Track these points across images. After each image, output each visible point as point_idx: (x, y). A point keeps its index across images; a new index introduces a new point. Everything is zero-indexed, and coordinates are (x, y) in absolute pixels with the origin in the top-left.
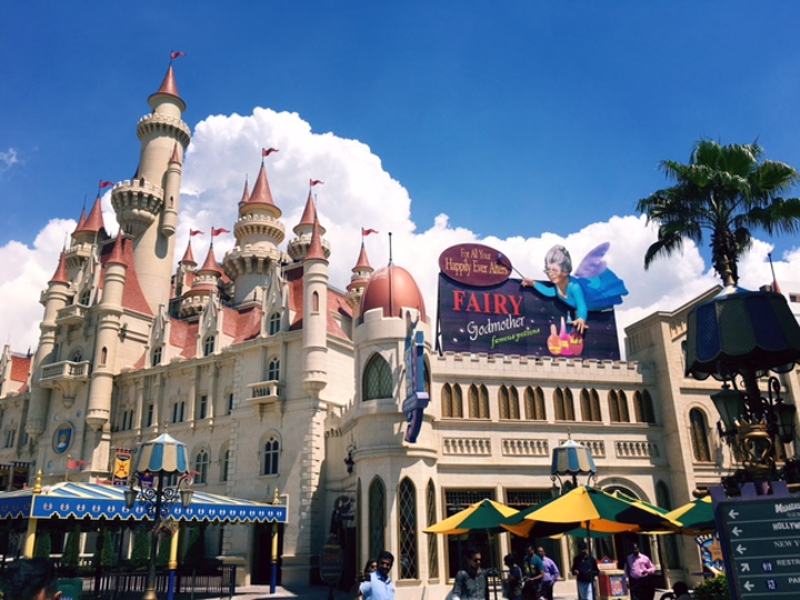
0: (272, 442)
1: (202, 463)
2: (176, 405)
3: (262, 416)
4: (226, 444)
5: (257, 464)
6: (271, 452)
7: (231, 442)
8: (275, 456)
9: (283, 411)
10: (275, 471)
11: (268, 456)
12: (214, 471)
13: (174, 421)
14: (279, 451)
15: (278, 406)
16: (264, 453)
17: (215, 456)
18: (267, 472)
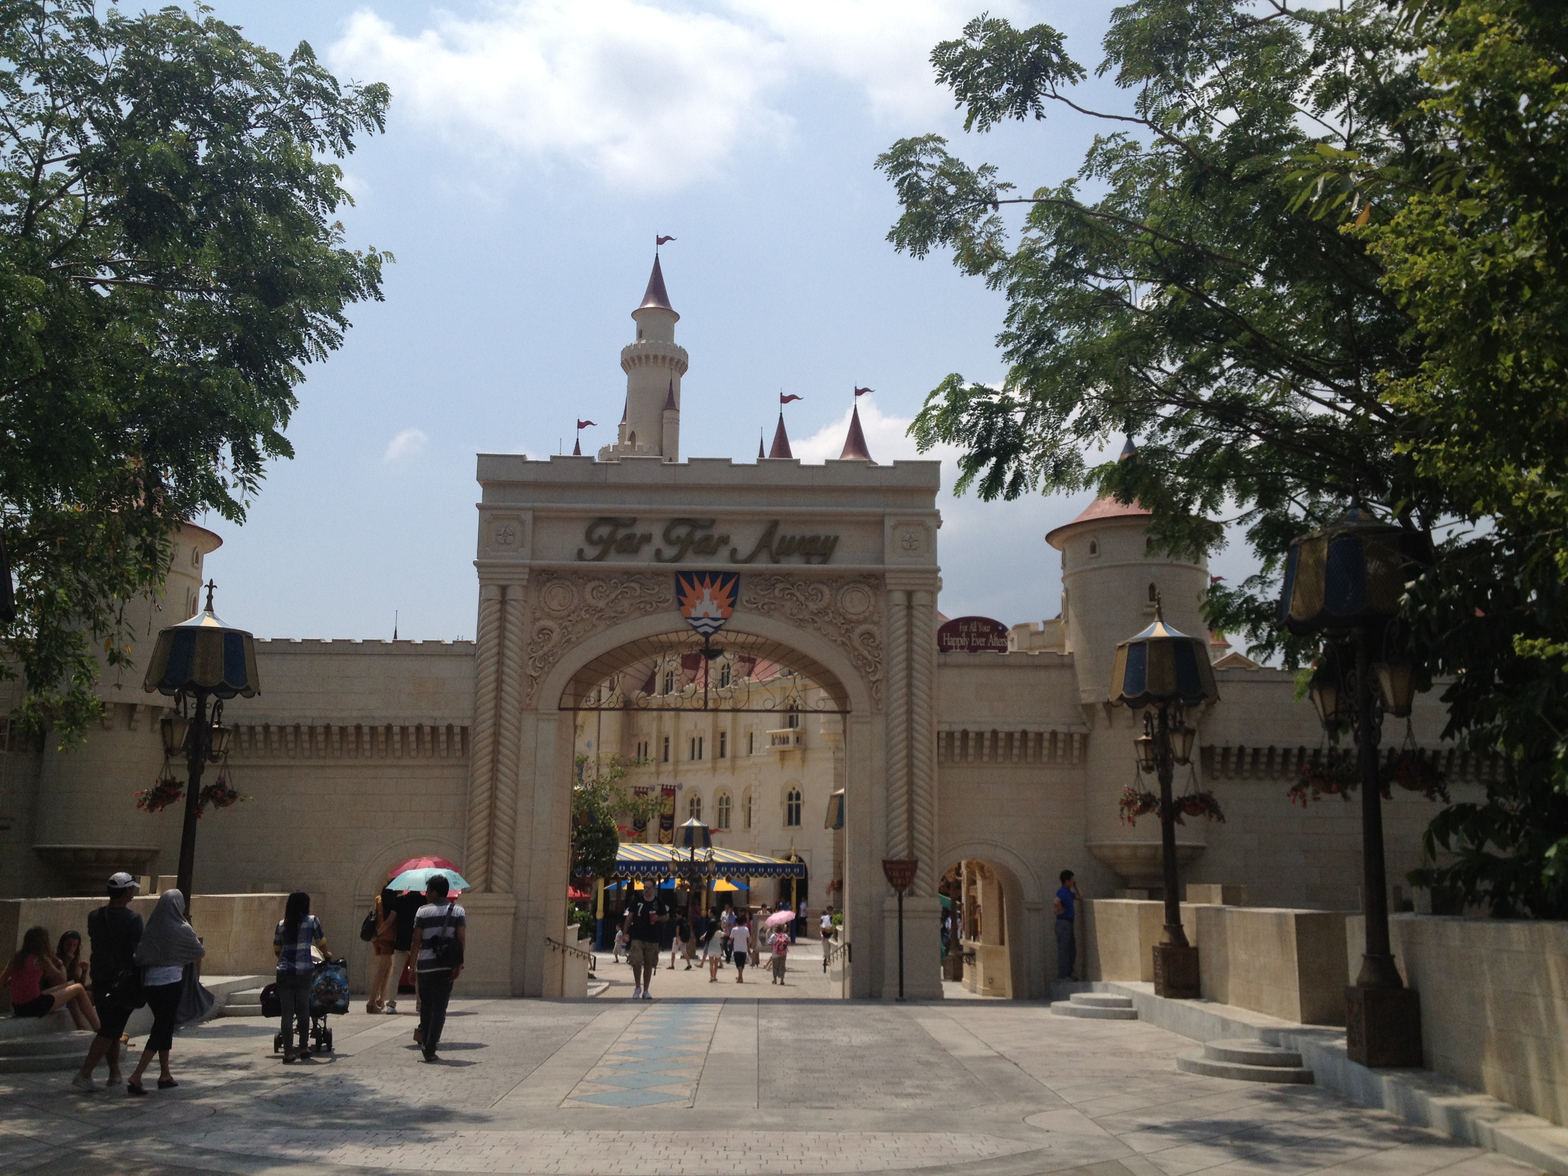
0: (794, 793)
1: (724, 806)
2: (693, 740)
3: (783, 764)
4: (748, 789)
5: (780, 813)
6: (794, 802)
7: (753, 789)
8: (798, 807)
9: (803, 760)
10: (798, 822)
11: (790, 806)
12: (737, 817)
13: (693, 758)
14: (800, 802)
15: (798, 755)
16: (787, 802)
17: (737, 802)
18: (790, 823)
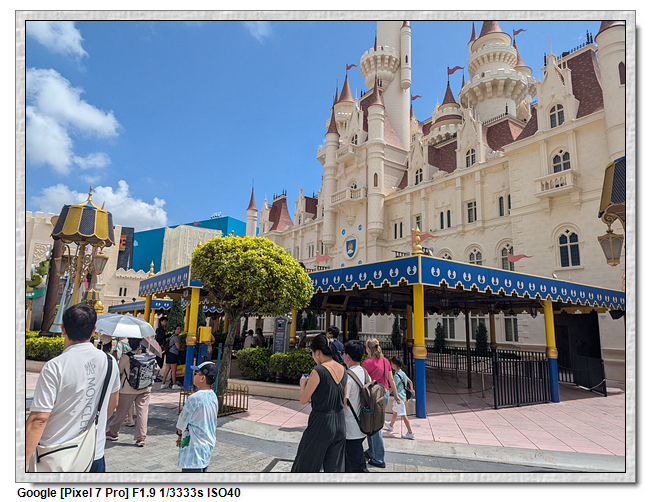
0: (567, 235)
2: (442, 214)
3: (551, 210)
5: (551, 256)
6: (568, 244)
7: (514, 240)
8: (575, 249)
9: (582, 202)
10: (576, 261)
11: (563, 249)
13: (442, 227)
14: (579, 243)
15: (575, 196)
16: (558, 245)
18: (565, 264)
